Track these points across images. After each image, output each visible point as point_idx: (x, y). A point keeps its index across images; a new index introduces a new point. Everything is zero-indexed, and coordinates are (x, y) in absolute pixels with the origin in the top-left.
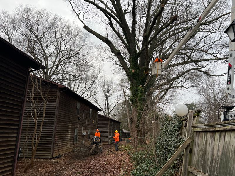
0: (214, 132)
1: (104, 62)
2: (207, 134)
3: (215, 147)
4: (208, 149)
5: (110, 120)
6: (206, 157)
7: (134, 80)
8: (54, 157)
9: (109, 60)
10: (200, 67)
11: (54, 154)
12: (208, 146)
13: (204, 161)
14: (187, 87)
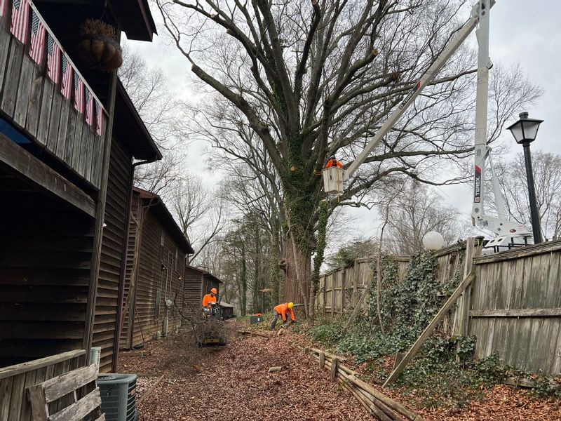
0: (515, 260)
1: (190, 141)
2: (502, 264)
3: (517, 277)
4: (504, 282)
5: (204, 275)
6: (504, 291)
7: (294, 189)
8: (133, 346)
9: (202, 137)
10: (407, 165)
11: (134, 340)
12: (504, 278)
13: (500, 295)
14: (370, 206)
